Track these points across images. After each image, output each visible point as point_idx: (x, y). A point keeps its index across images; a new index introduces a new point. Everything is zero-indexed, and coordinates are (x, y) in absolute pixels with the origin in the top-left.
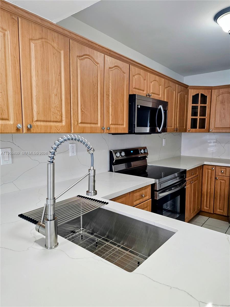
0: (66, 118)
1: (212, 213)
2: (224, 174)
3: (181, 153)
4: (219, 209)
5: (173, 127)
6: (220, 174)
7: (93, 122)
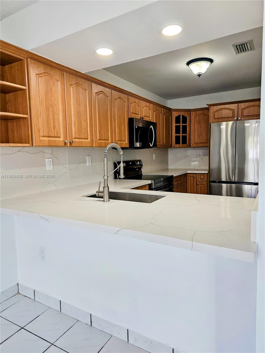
2: (203, 180)
3: (168, 166)
5: (161, 143)
6: (200, 180)
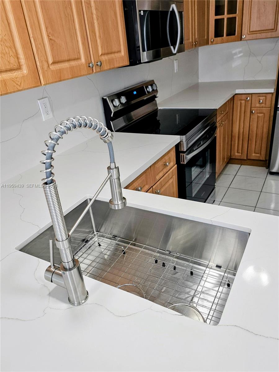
0: (27, 58)
1: (246, 158)
2: (263, 105)
3: (198, 78)
4: (255, 153)
5: (191, 40)
6: (258, 105)
7: (73, 57)
